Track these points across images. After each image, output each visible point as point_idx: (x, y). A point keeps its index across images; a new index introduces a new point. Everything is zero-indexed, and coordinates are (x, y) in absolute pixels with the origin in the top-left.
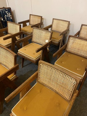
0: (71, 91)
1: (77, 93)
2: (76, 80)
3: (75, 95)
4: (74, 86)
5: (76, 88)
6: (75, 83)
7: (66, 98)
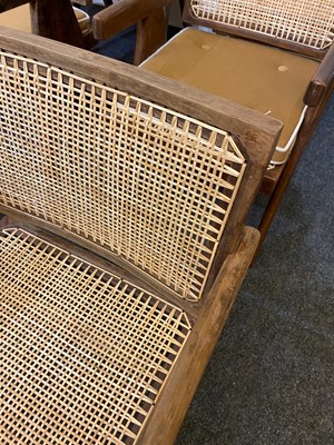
0: (206, 237)
1: (251, 249)
2: (244, 138)
3: (237, 261)
4: (223, 197)
5: (241, 213)
6: (237, 166)
7: (172, 287)
